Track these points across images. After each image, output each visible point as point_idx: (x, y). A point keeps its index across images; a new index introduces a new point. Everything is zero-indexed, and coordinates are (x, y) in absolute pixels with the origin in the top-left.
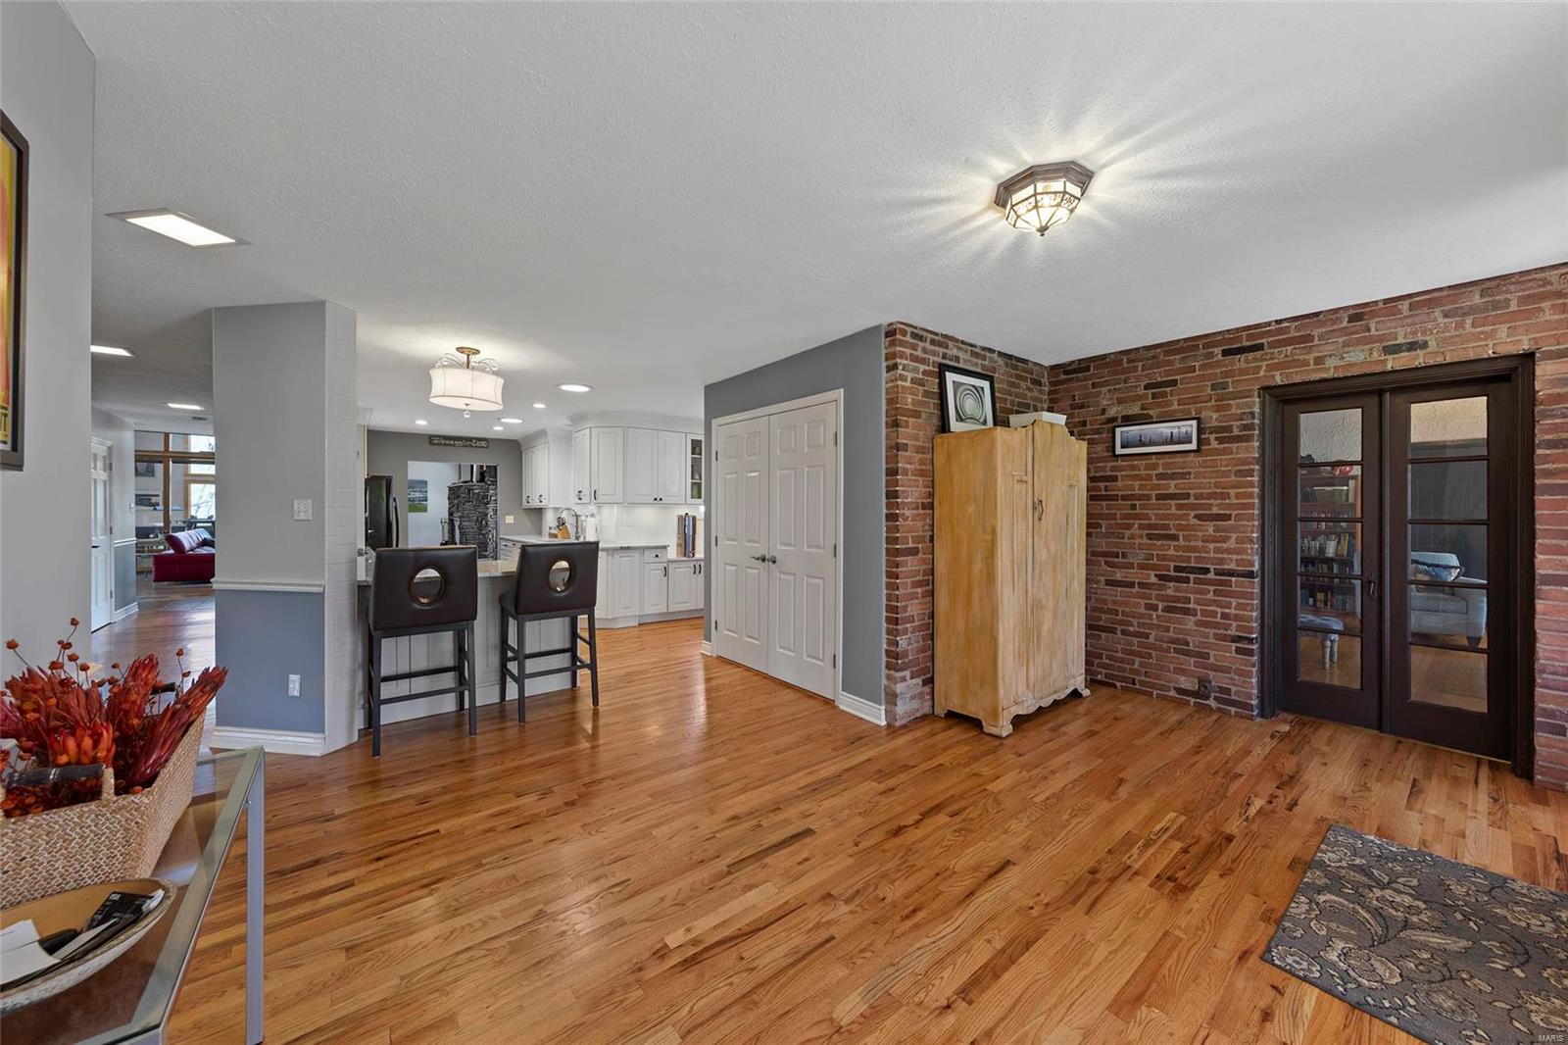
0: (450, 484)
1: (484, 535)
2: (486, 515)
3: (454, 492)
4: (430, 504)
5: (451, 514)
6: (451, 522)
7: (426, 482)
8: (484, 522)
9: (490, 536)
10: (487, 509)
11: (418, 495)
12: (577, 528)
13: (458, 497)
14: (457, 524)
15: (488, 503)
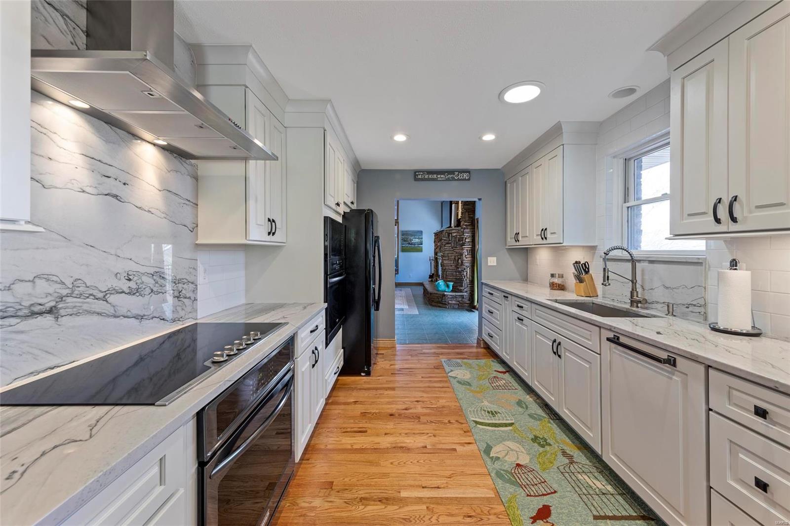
0: (435, 231)
1: (460, 272)
2: (461, 255)
3: (438, 235)
4: (424, 246)
5: (436, 254)
6: (436, 260)
7: (422, 232)
8: (460, 261)
9: (465, 273)
10: (462, 249)
11: (417, 240)
12: (634, 282)
13: (441, 240)
14: (440, 262)
15: (463, 244)
